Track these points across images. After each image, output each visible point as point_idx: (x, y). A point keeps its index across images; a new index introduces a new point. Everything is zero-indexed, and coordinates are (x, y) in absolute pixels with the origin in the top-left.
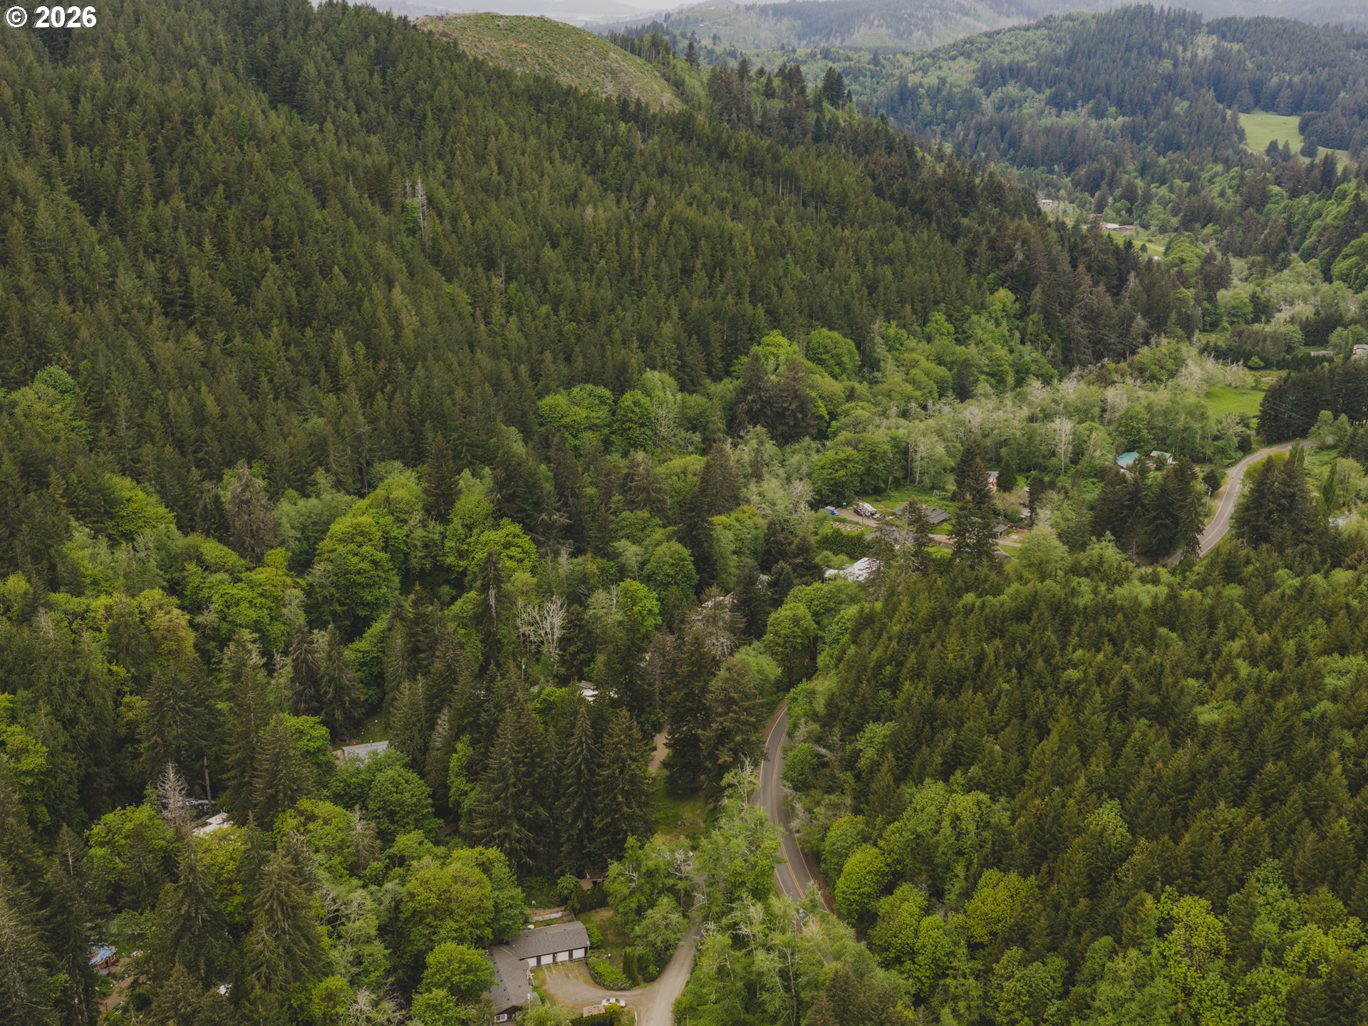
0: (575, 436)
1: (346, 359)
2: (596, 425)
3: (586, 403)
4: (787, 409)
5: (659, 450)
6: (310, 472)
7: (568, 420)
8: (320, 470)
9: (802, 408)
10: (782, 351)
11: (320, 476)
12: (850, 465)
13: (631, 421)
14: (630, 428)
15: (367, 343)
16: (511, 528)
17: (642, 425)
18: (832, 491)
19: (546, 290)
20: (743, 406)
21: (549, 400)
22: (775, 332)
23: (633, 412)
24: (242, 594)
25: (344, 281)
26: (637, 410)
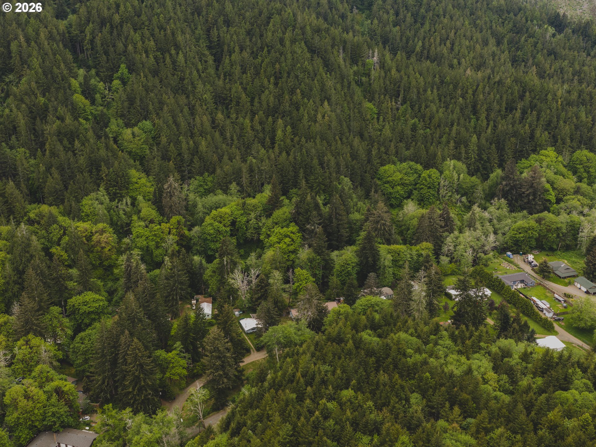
0: (393, 188)
1: (279, 133)
2: (405, 183)
3: (404, 171)
4: (524, 193)
5: (438, 202)
6: (231, 183)
7: (390, 179)
8: (234, 183)
9: (534, 194)
10: (549, 159)
11: (234, 187)
12: (529, 232)
13: (423, 184)
14: (422, 188)
15: (293, 127)
16: (293, 228)
17: (429, 188)
18: (515, 244)
19: (420, 111)
20: (500, 187)
21: (387, 167)
22: (549, 149)
23: (426, 180)
24: (146, 233)
25: (299, 97)
26: (428, 179)
